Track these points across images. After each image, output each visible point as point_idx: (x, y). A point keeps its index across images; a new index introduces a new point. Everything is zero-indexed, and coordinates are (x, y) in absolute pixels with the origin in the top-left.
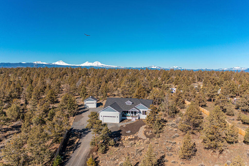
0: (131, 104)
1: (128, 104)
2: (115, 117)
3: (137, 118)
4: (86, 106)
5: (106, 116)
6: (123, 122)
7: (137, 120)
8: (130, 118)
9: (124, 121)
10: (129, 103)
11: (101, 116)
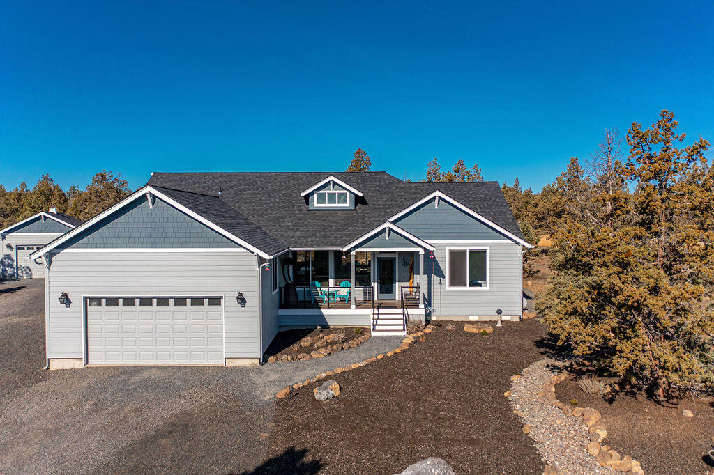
0: (348, 205)
1: (327, 205)
2: (215, 301)
3: (411, 312)
4: (11, 266)
5: (112, 301)
6: (295, 348)
7: (418, 326)
8: (353, 311)
9: (306, 342)
10: (332, 198)
11: (66, 299)
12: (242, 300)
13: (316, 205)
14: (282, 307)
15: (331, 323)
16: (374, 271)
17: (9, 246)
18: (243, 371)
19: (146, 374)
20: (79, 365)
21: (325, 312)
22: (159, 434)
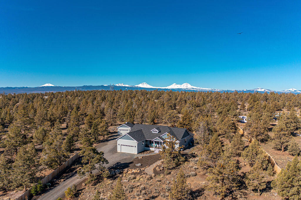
2: (133, 146)
4: (119, 133)
5: (123, 145)
8: (153, 149)
9: (145, 152)
10: (155, 131)
11: (119, 145)
12: (135, 147)
13: (153, 132)
14: (145, 147)
15: (151, 150)
16: (160, 143)
17: (119, 130)
18: (135, 154)
19: (126, 154)
20: (120, 152)
21: (150, 148)
22: (124, 159)
